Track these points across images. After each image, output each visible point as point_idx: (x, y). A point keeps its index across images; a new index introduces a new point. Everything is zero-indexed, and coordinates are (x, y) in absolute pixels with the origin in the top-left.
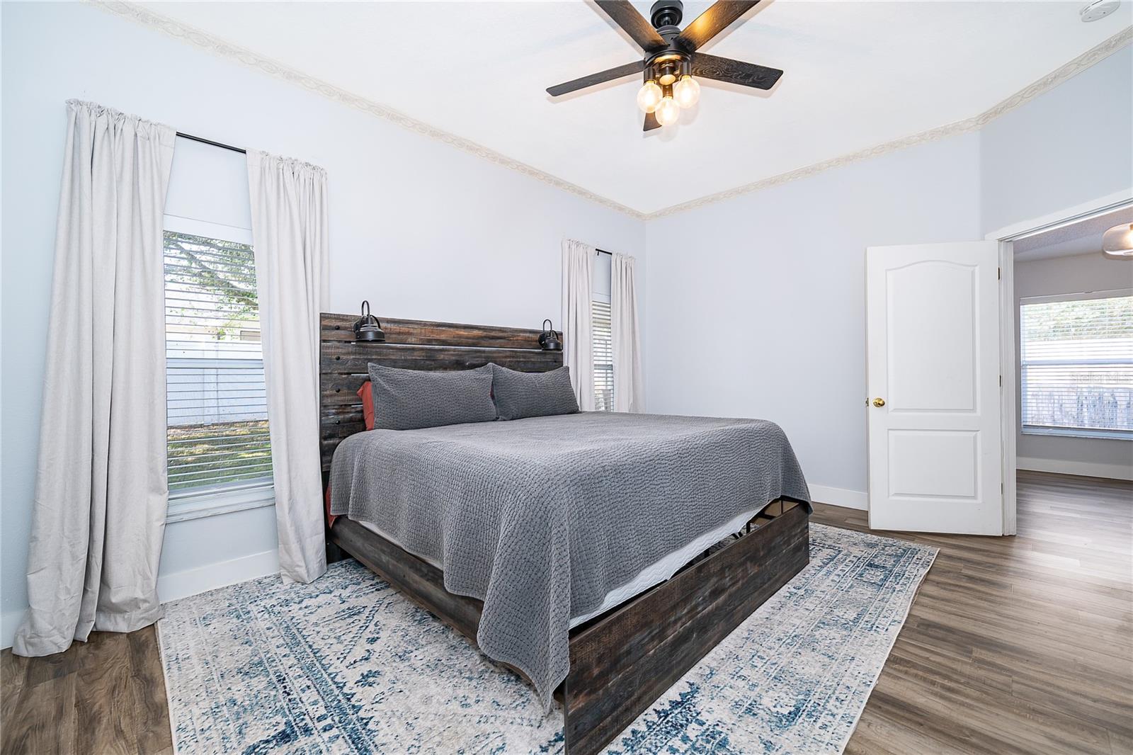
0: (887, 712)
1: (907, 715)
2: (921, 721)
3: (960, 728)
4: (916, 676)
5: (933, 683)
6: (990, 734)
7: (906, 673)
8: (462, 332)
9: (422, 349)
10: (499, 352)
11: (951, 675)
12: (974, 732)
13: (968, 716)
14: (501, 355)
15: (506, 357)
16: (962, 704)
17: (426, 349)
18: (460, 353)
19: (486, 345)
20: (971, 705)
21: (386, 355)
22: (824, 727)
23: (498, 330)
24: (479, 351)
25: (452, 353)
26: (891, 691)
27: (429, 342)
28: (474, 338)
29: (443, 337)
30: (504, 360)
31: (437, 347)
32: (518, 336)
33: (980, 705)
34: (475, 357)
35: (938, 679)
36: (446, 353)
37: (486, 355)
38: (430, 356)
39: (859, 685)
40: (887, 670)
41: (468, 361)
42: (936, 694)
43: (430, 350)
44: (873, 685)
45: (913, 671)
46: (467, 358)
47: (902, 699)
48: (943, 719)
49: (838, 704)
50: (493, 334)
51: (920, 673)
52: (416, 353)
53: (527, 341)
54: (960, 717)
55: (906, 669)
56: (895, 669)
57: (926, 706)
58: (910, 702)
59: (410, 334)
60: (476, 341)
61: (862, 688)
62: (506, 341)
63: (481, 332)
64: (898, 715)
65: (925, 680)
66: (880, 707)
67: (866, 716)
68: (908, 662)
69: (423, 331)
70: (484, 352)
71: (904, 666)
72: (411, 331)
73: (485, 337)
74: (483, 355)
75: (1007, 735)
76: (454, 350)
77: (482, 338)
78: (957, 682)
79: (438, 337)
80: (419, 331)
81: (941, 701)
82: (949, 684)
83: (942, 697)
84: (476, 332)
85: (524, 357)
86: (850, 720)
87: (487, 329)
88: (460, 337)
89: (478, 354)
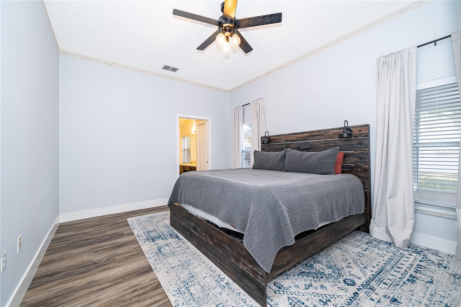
0: (145, 268)
1: (140, 272)
2: (136, 273)
3: (126, 280)
4: (148, 286)
5: (141, 289)
6: (117, 286)
7: (151, 285)
8: (299, 136)
9: (285, 144)
10: (318, 142)
11: (139, 298)
12: (122, 282)
13: (125, 286)
14: (319, 143)
15: (322, 144)
16: (129, 289)
17: (286, 144)
18: (299, 144)
19: (310, 139)
20: (126, 291)
21: (275, 147)
22: (152, 253)
23: (317, 132)
24: (307, 143)
25: (295, 144)
26: (149, 275)
27: (287, 141)
28: (305, 137)
29: (292, 139)
30: (320, 145)
31: (290, 143)
32: (329, 133)
33: (123, 293)
34: (305, 145)
35: (141, 292)
36: (293, 144)
37: (310, 144)
38: (287, 146)
39: (156, 267)
40: (157, 280)
41: (302, 147)
42: (138, 285)
43: (288, 144)
44: (154, 270)
45: (150, 287)
46: (302, 146)
47: (144, 275)
48: (131, 279)
49: (155, 259)
50: (314, 134)
51: (147, 289)
52: (283, 145)
53: (335, 134)
54: (127, 284)
55: (152, 286)
56: (155, 283)
57: (138, 278)
58: (142, 276)
59: (281, 139)
60: (306, 138)
61: (155, 267)
62: (321, 136)
63: (308, 134)
64: (142, 270)
65: (144, 287)
66: (147, 268)
67: (148, 263)
68: (155, 289)
69: (285, 137)
70: (310, 142)
71: (154, 287)
72: (282, 138)
73: (310, 136)
74: (309, 144)
75: (112, 289)
76: (296, 143)
77: (308, 136)
78: (134, 297)
79: (290, 139)
80: (283, 138)
81: (134, 284)
82: (136, 293)
83: (135, 286)
84: (305, 135)
85: (333, 143)
86: (149, 258)
87: (310, 132)
88: (299, 137)
89: (307, 144)
